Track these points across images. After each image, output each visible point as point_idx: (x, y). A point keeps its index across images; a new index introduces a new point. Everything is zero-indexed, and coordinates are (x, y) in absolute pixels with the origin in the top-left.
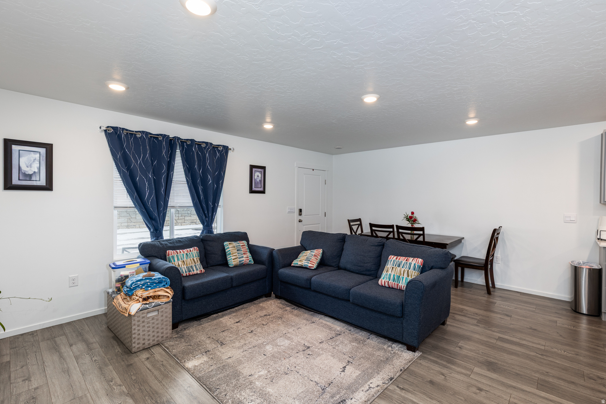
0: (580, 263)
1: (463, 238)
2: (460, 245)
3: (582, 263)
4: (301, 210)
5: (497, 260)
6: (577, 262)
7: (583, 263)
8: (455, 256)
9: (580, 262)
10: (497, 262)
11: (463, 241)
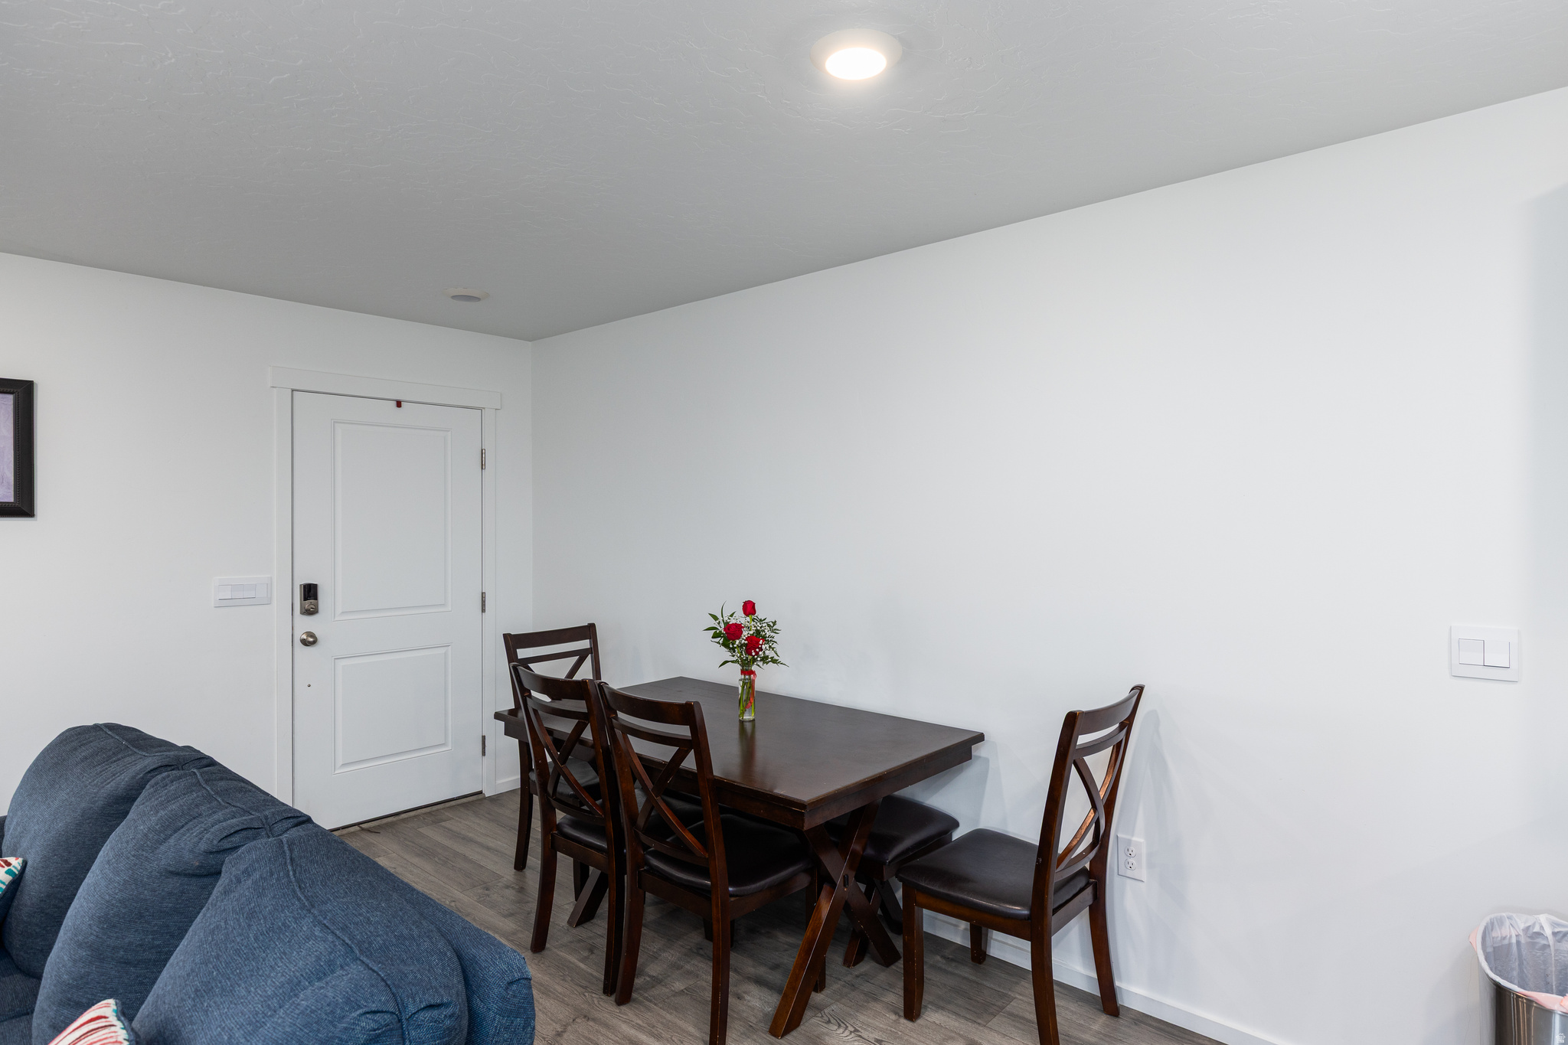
0: (1539, 934)
1: (980, 738)
2: (970, 773)
3: (1548, 932)
4: (310, 592)
5: (1131, 860)
6: (1522, 926)
7: (1554, 934)
8: (955, 824)
9: (1537, 929)
10: (1129, 873)
11: (978, 750)
